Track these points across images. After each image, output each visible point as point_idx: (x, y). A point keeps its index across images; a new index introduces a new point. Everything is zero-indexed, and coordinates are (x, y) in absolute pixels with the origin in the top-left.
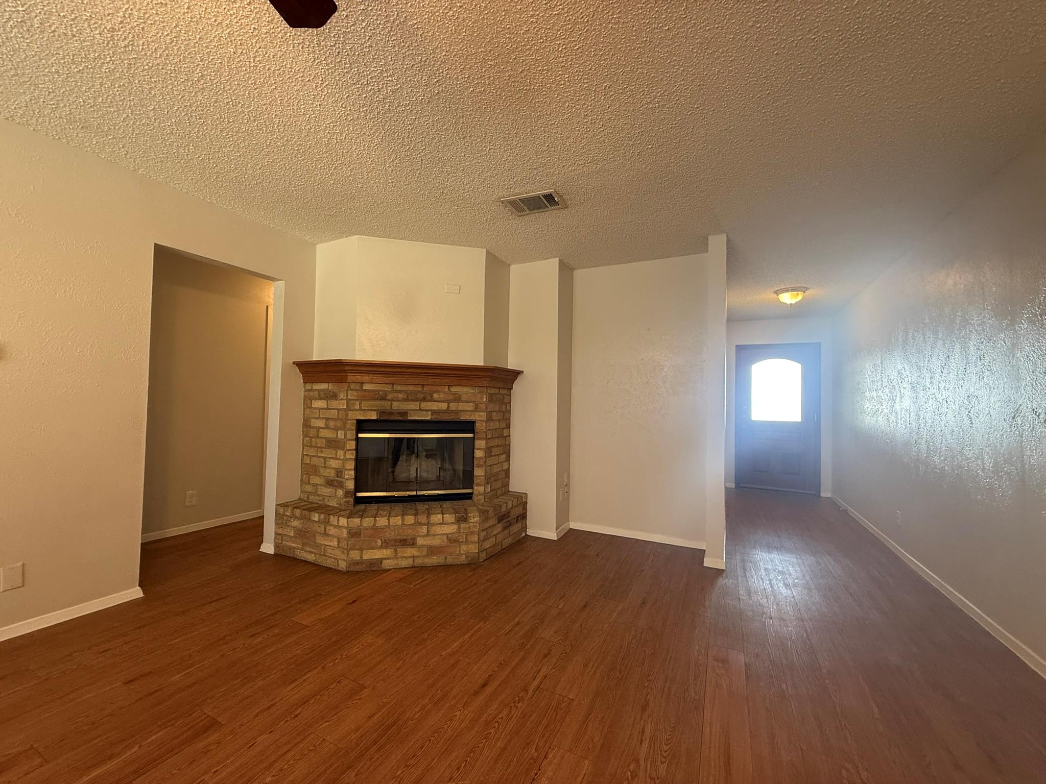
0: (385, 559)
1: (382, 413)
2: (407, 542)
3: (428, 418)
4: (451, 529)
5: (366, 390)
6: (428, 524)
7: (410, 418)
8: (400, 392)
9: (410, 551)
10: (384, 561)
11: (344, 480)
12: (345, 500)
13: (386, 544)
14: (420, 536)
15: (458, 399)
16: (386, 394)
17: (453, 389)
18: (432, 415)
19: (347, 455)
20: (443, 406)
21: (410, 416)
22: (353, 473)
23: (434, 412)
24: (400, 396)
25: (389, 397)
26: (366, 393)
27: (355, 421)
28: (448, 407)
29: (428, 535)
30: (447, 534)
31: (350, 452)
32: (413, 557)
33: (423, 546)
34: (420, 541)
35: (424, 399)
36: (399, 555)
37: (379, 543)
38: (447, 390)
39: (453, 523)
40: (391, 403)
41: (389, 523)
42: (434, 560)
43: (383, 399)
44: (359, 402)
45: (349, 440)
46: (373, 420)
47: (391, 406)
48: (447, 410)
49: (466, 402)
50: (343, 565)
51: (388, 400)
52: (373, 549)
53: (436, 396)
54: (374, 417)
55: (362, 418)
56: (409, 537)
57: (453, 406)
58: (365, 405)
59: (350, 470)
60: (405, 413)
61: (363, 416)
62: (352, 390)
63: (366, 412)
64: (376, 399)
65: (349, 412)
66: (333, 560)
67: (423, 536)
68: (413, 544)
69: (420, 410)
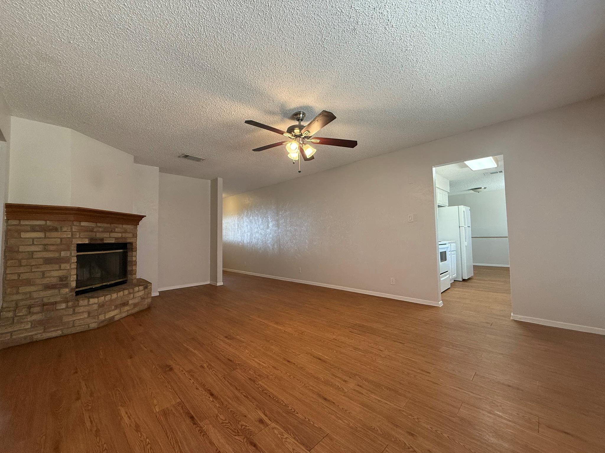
0: (116, 315)
1: (91, 239)
2: (125, 304)
3: (113, 242)
4: (141, 293)
5: (82, 226)
6: (133, 293)
7: (105, 242)
8: (100, 227)
9: (127, 308)
10: (115, 316)
11: (69, 282)
12: (70, 294)
13: (116, 307)
14: (130, 299)
15: (126, 232)
16: (93, 228)
17: (124, 226)
18: (115, 240)
19: (72, 266)
20: (120, 235)
21: (105, 241)
22: (75, 276)
23: (116, 238)
24: (101, 230)
25: (95, 230)
26: (83, 228)
27: (76, 245)
28: (122, 235)
29: (133, 298)
30: (140, 296)
31: (74, 264)
32: (128, 311)
33: (132, 304)
34: (131, 302)
35: (112, 232)
36: (122, 311)
37: (113, 307)
38: (121, 226)
39: (142, 290)
40: (96, 234)
41: (117, 296)
42: (136, 310)
43: (92, 231)
44: (78, 233)
45: (73, 256)
46: (87, 244)
47: (96, 235)
48: (121, 237)
49: (129, 233)
50: (93, 326)
51: (95, 232)
52: (110, 311)
53: (116, 230)
54: (86, 241)
55: (80, 243)
56: (126, 301)
57: (124, 235)
58: (82, 235)
59: (74, 275)
60: (102, 239)
61: (81, 241)
62: (74, 225)
63: (83, 239)
64: (87, 231)
65: (73, 239)
66: (83, 326)
67: (131, 299)
68: (127, 304)
69: (110, 237)
